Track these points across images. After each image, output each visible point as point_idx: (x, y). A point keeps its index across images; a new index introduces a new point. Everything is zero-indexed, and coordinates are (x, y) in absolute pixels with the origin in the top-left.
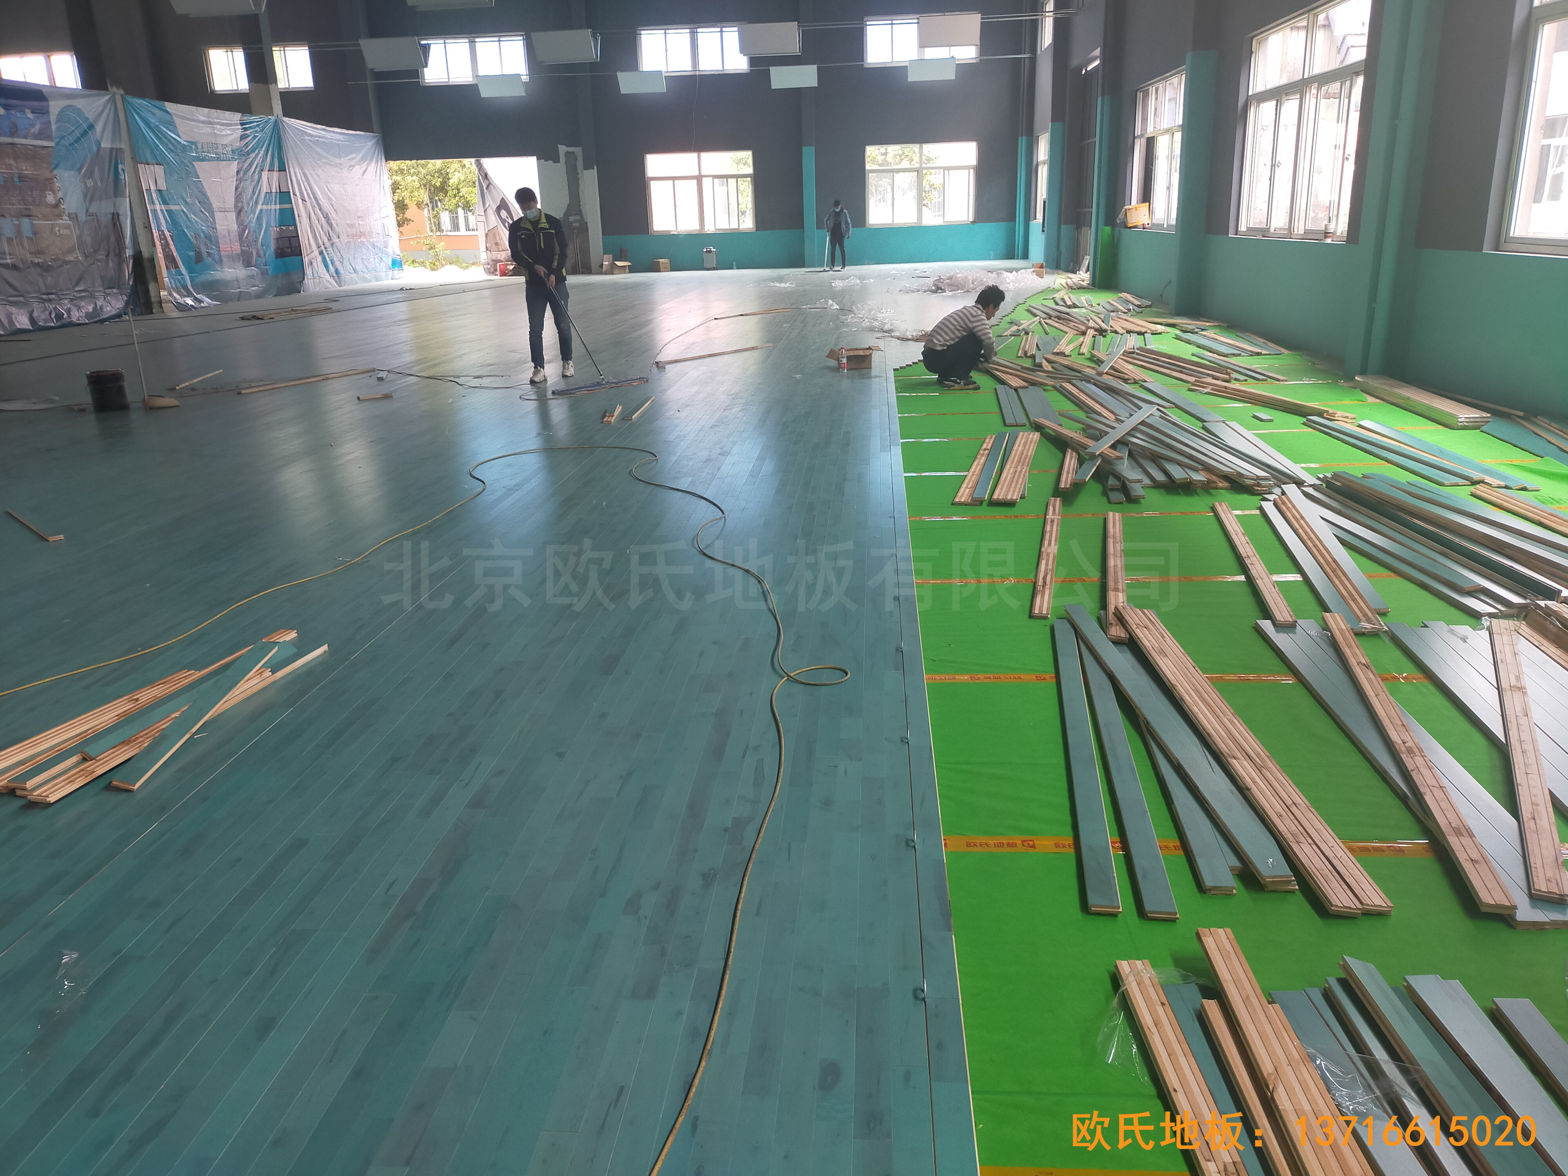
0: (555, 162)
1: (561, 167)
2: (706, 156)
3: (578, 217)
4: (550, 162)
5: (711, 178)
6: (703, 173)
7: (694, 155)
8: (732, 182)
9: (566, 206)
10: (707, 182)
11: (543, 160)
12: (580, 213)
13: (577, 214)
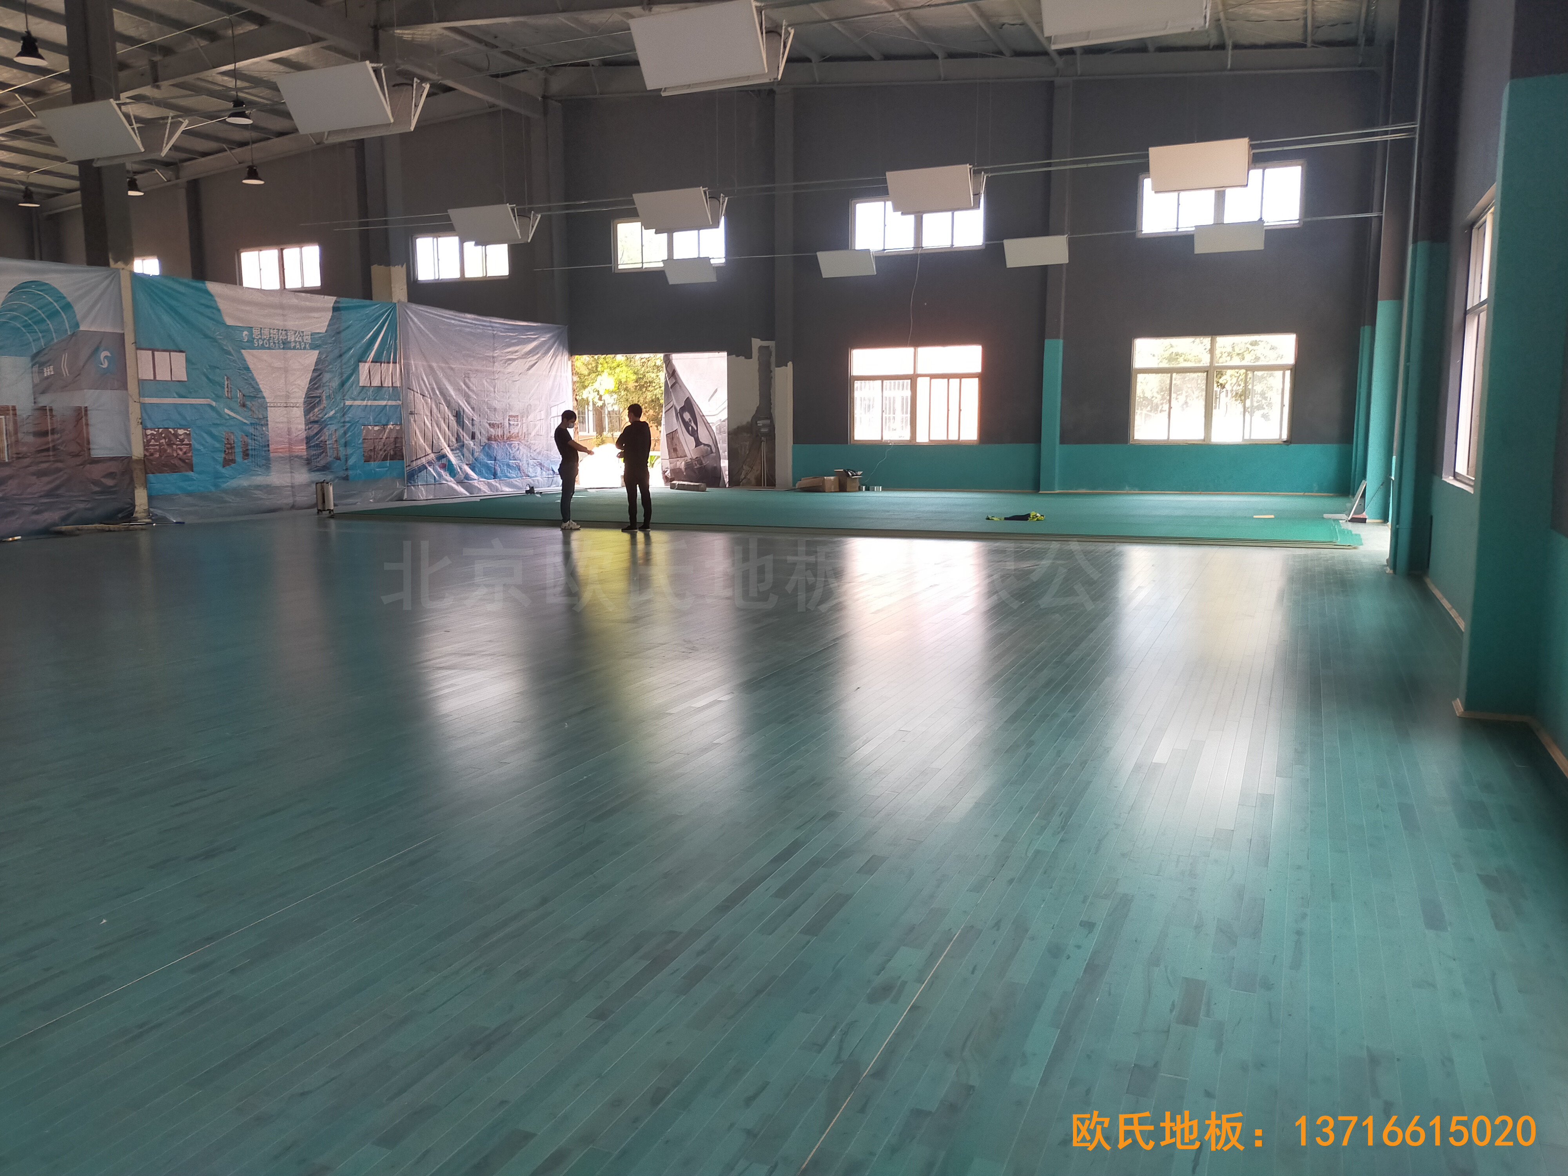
0: (746, 358)
1: (752, 365)
2: (925, 352)
3: (768, 422)
4: (742, 358)
5: (929, 378)
6: (919, 372)
7: (910, 350)
8: (954, 382)
9: (756, 409)
10: (922, 383)
11: (734, 356)
12: (770, 417)
13: (767, 418)
